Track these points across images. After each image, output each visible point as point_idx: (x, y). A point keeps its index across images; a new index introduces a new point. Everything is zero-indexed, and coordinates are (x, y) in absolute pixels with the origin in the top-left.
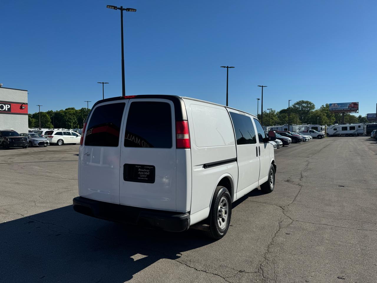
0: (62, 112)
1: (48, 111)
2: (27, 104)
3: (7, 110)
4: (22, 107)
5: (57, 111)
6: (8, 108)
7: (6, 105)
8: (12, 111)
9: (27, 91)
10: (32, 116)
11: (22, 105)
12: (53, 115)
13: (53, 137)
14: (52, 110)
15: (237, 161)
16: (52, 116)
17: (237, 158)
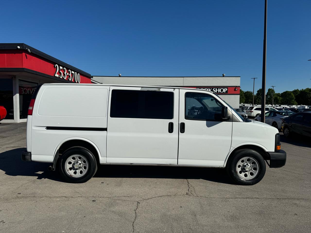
0: (307, 91)
1: (294, 90)
2: (239, 87)
3: (225, 92)
4: (236, 89)
5: (303, 89)
6: (226, 90)
7: (225, 89)
8: (228, 93)
9: (240, 77)
10: (280, 95)
11: (236, 88)
12: (299, 93)
13: (252, 112)
14: (298, 89)
15: (107, 131)
16: (297, 94)
17: (107, 128)
